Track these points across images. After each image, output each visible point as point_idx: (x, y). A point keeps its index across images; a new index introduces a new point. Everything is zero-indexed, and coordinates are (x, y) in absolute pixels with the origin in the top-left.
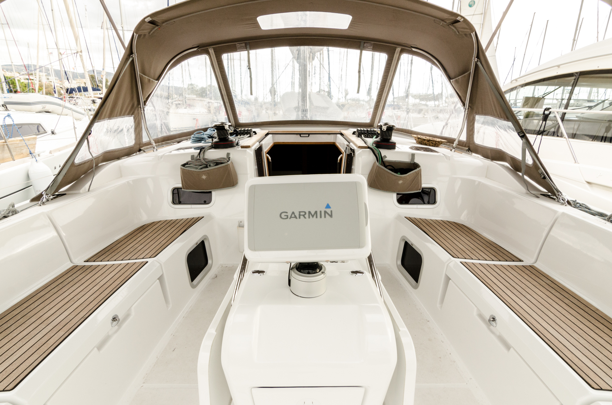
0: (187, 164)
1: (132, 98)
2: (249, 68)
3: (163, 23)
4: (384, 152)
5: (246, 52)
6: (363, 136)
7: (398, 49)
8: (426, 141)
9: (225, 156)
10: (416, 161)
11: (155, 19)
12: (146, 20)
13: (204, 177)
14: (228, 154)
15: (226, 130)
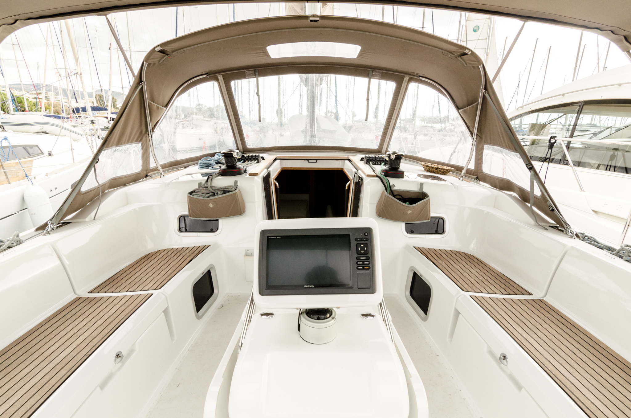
0: (194, 191)
1: (141, 125)
2: (258, 95)
3: (173, 52)
4: (393, 181)
5: (255, 79)
6: (371, 163)
7: (407, 78)
8: (434, 169)
9: (232, 184)
10: (425, 190)
11: (165, 48)
12: (156, 49)
13: (211, 205)
14: (236, 182)
15: (234, 158)
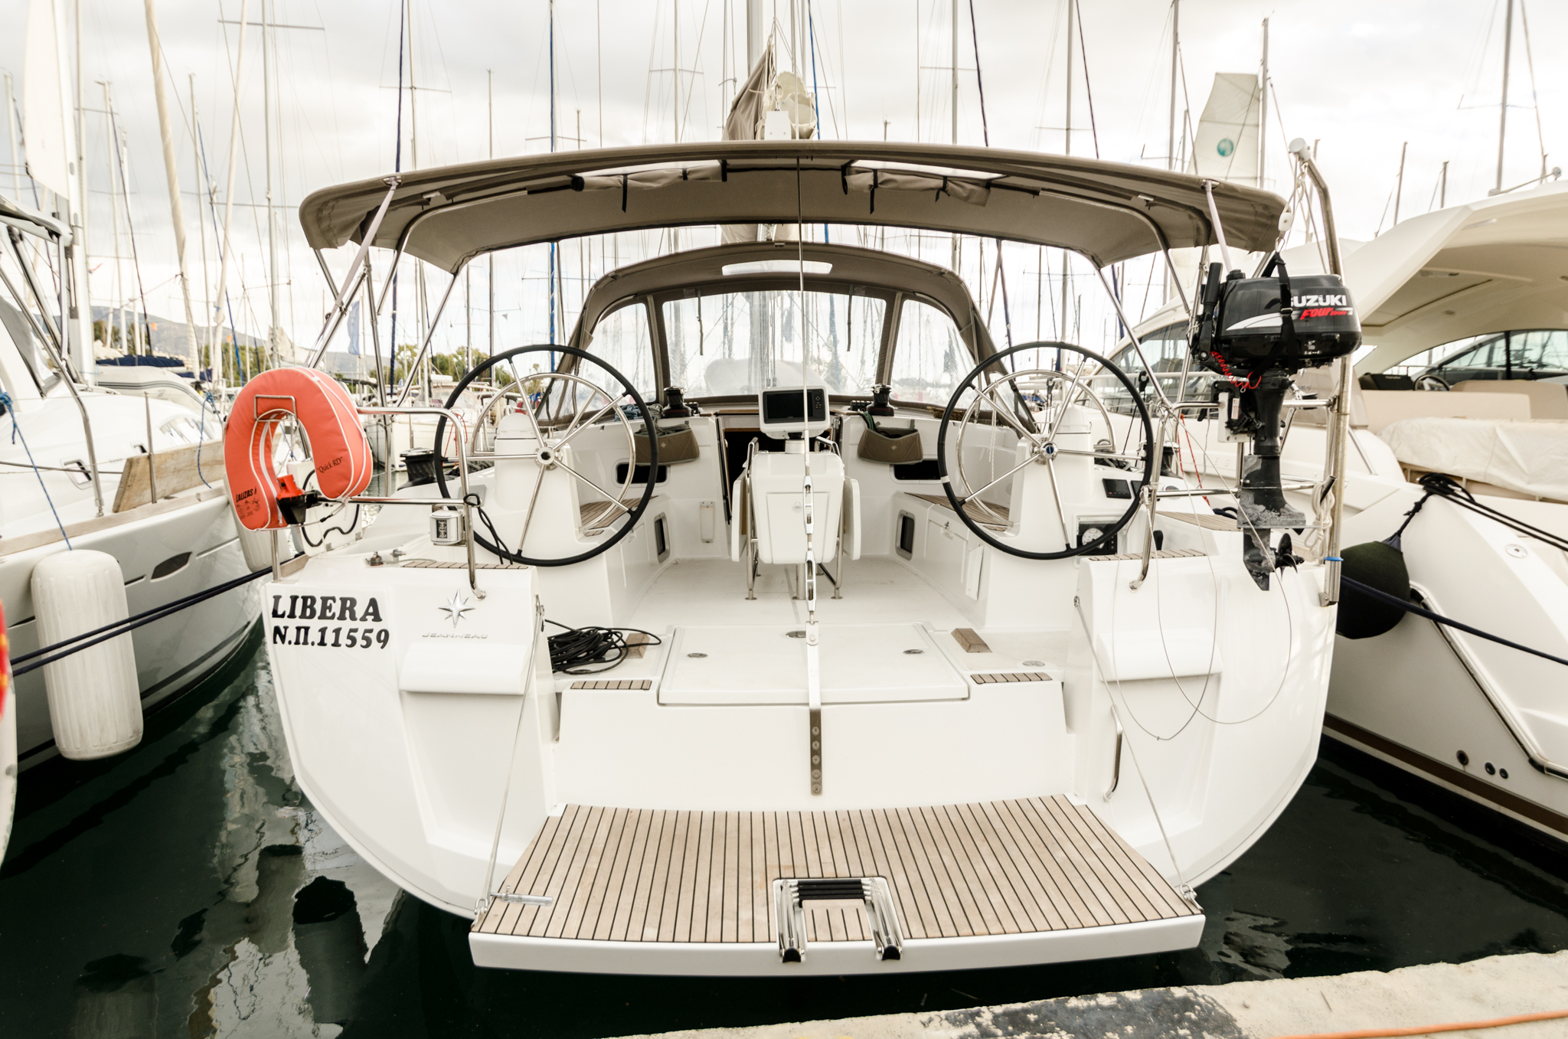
0: (638, 433)
2: (700, 320)
4: (876, 419)
5: (697, 298)
7: (899, 295)
9: (684, 423)
10: (916, 428)
12: (608, 275)
13: (663, 445)
14: (687, 423)
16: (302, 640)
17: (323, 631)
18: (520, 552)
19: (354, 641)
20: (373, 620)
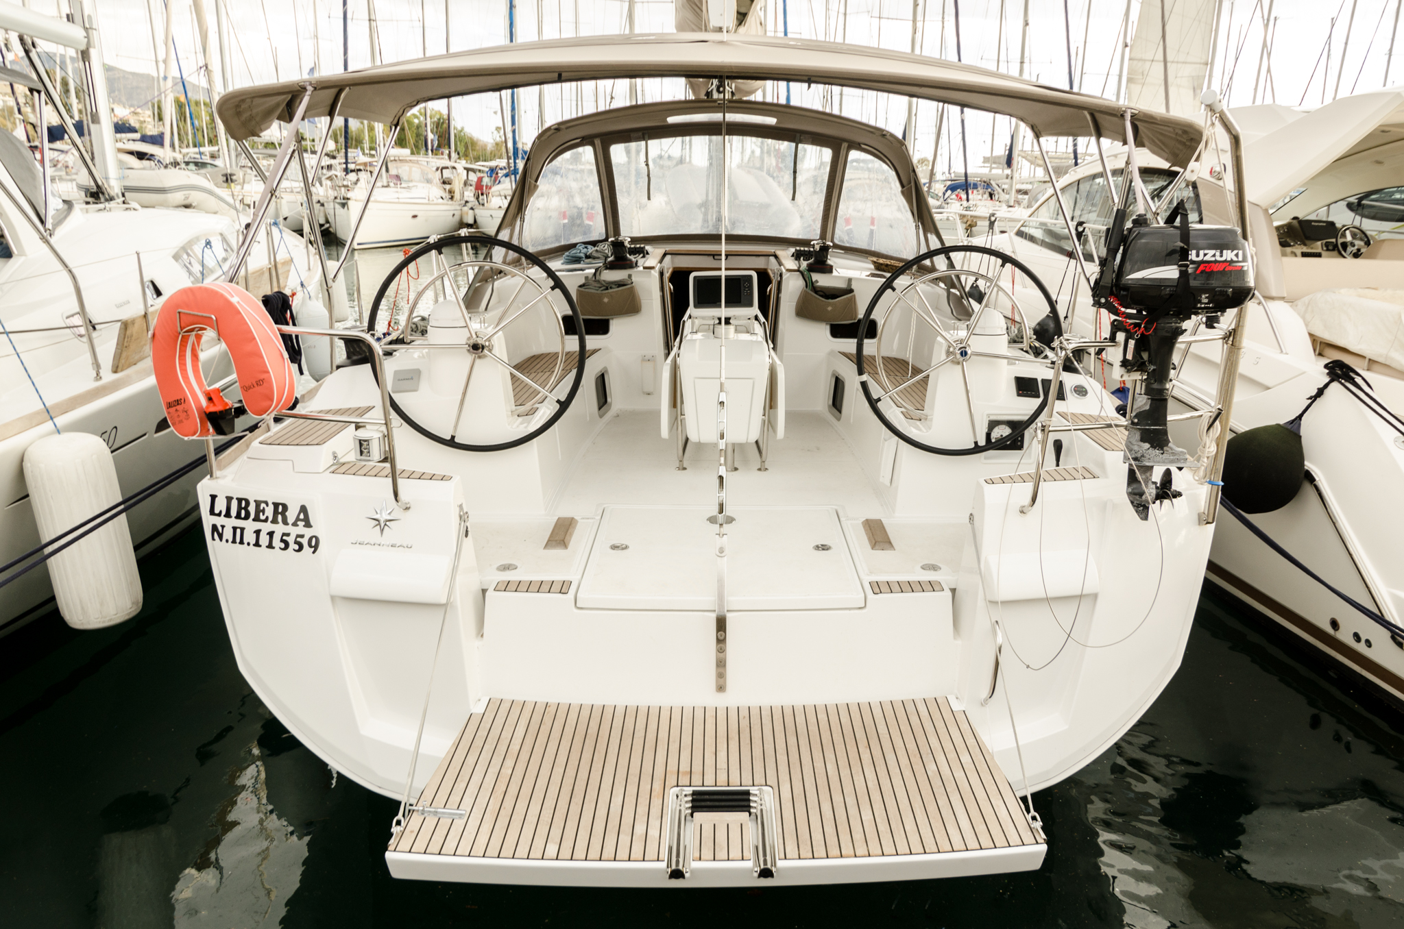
0: (584, 285)
2: (647, 166)
4: (817, 277)
5: (644, 142)
6: (802, 258)
7: (845, 145)
8: (883, 267)
9: (627, 277)
10: (853, 287)
12: (553, 127)
13: (606, 300)
14: (630, 276)
15: (625, 247)
16: (238, 539)
17: (258, 532)
18: (453, 437)
19: (287, 545)
20: (304, 526)
